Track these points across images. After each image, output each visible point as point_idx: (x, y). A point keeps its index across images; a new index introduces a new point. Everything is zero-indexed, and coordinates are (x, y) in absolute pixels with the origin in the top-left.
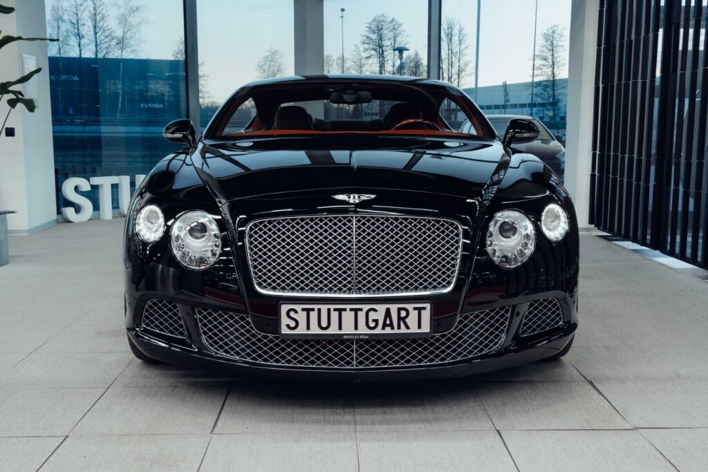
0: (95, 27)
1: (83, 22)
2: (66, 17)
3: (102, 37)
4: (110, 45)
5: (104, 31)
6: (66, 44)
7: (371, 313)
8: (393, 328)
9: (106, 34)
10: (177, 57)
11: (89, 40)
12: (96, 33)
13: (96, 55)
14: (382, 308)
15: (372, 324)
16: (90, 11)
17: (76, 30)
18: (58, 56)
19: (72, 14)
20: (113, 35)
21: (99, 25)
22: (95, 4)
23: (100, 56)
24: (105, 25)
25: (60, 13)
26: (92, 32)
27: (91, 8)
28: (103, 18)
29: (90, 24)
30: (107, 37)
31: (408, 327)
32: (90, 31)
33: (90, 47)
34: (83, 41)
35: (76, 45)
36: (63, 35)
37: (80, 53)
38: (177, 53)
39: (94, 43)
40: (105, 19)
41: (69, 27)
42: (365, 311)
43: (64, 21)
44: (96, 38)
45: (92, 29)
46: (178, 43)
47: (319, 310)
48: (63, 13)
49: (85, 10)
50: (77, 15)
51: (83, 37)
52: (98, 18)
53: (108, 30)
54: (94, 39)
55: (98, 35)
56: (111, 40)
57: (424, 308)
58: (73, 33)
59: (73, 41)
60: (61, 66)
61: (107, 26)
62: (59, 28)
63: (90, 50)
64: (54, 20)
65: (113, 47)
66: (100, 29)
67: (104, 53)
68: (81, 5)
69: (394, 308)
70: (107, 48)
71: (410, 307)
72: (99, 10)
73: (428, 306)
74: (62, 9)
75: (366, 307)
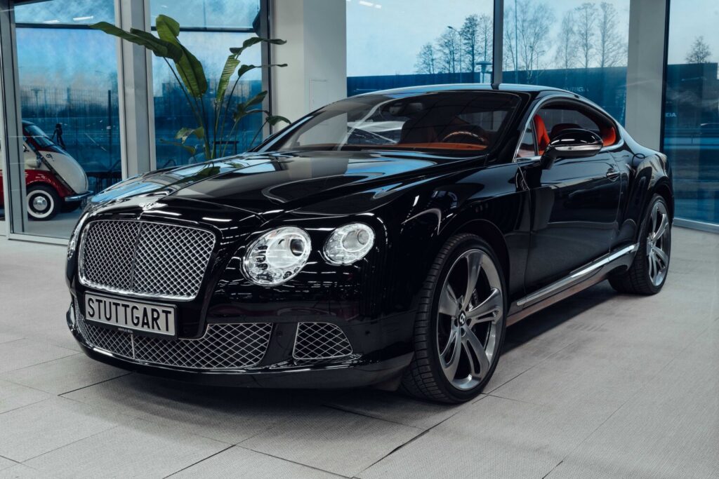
0: (604, 36)
1: (593, 31)
2: (575, 29)
3: (610, 46)
4: (618, 53)
5: (613, 39)
6: (574, 56)
7: (135, 310)
8: (149, 327)
9: (615, 42)
10: (691, 61)
11: (597, 49)
12: (604, 42)
13: (602, 65)
14: (141, 307)
15: (136, 321)
16: (600, 20)
17: (585, 41)
18: (565, 68)
19: (581, 24)
20: (622, 43)
21: (608, 33)
22: (606, 12)
23: (606, 65)
24: (615, 32)
25: (571, 25)
26: (600, 41)
27: (602, 17)
28: (612, 26)
29: (598, 33)
30: (614, 45)
31: (159, 329)
32: (598, 40)
33: (596, 56)
34: (591, 51)
35: (583, 56)
36: (571, 47)
37: (587, 64)
38: (692, 56)
39: (602, 52)
40: (615, 26)
41: (577, 38)
42: (131, 307)
43: (573, 33)
44: (604, 48)
45: (600, 39)
46: (694, 45)
47: (105, 302)
48: (573, 25)
49: (594, 19)
50: (587, 25)
51: (591, 47)
52: (608, 26)
53: (618, 37)
54: (602, 48)
55: (606, 44)
56: (619, 48)
57: (170, 312)
58: (582, 44)
59: (581, 53)
60: (566, 78)
61: (617, 33)
62: (568, 40)
63: (596, 60)
64: (565, 33)
65: (621, 55)
66: (609, 37)
67: (610, 62)
68: (592, 14)
69: (149, 308)
70: (615, 56)
71: (160, 309)
72: (610, 18)
73: (172, 310)
74: (573, 20)
75: (131, 305)
